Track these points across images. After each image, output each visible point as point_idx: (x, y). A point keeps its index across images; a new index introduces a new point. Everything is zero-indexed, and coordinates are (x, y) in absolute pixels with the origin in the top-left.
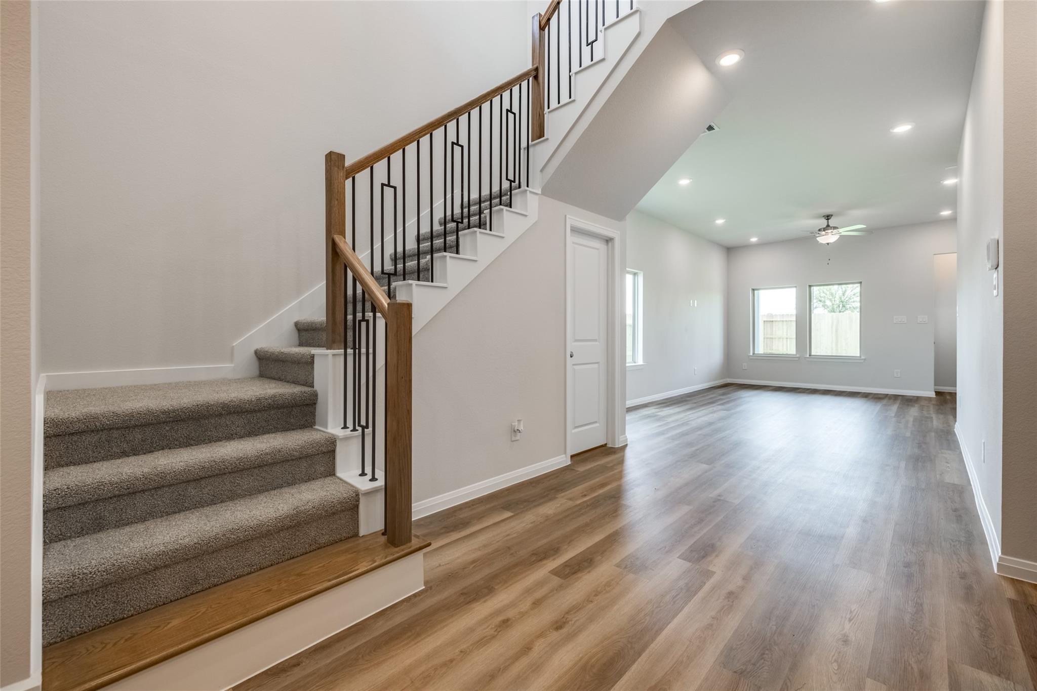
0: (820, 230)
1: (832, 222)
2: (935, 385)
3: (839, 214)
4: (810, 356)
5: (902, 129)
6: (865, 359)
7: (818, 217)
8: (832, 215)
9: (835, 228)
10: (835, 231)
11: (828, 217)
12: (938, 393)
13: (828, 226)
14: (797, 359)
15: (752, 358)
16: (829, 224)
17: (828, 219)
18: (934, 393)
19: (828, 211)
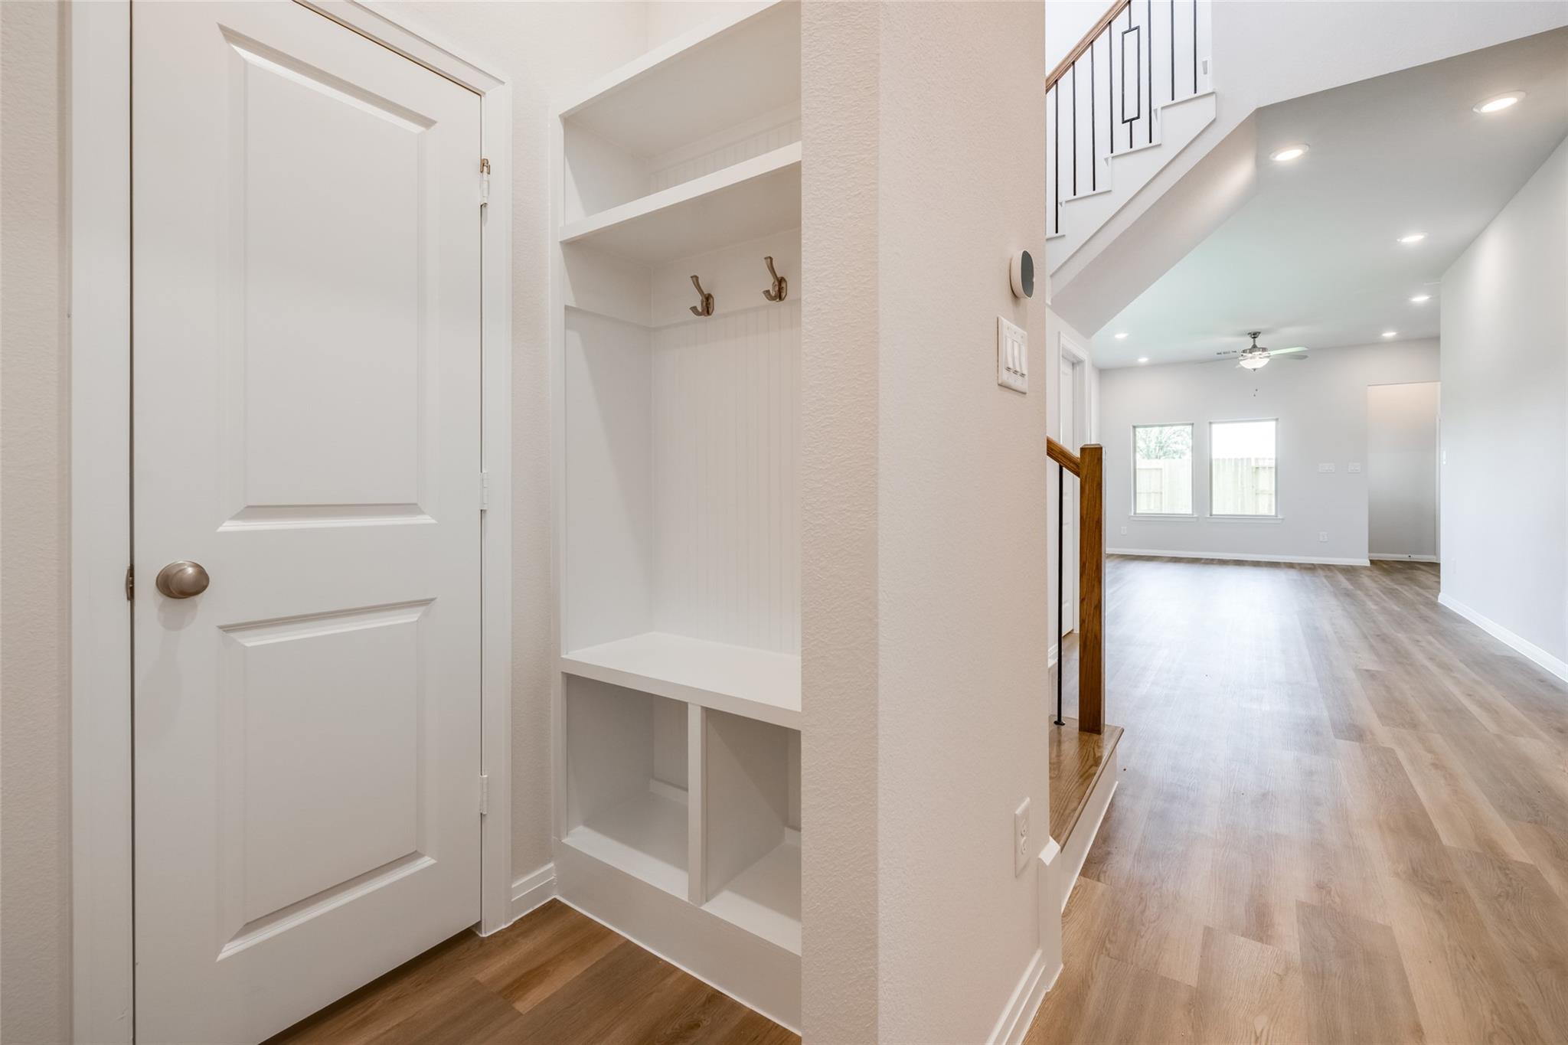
0: (1244, 351)
1: (1259, 342)
2: (1369, 552)
3: (1268, 331)
4: (1211, 515)
5: (1413, 239)
6: (1283, 519)
7: (1242, 334)
8: (1259, 333)
9: (1264, 350)
10: (1265, 354)
11: (1255, 335)
12: (1372, 562)
13: (1254, 346)
14: (1195, 520)
15: (1132, 518)
16: (1256, 344)
17: (1255, 338)
18: (1369, 562)
19: (1254, 328)
